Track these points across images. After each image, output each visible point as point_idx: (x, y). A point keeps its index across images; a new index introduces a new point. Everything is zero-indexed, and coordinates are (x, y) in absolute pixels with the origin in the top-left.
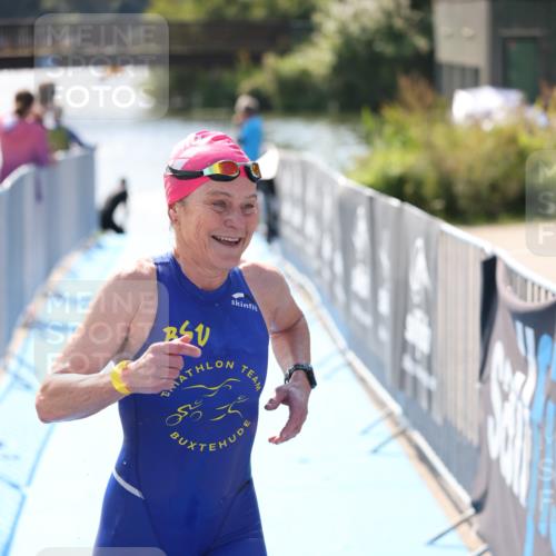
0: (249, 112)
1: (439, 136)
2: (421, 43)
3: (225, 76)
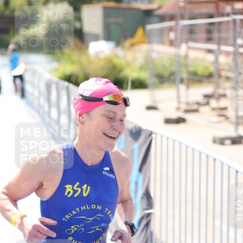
0: (14, 50)
1: (84, 60)
2: (78, 25)
3: (5, 37)
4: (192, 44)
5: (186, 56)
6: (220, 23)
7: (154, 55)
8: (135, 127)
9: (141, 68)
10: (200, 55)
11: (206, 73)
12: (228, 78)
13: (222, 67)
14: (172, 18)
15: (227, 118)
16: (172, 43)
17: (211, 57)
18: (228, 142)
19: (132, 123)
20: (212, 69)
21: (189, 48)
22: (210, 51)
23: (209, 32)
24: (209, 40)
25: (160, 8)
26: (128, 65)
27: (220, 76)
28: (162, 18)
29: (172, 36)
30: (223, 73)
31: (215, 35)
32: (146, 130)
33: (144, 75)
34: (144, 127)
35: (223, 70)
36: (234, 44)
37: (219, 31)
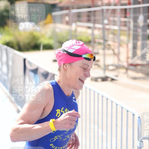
1: (16, 33)
4: (79, 24)
5: (76, 31)
6: (95, 11)
7: (58, 30)
8: (45, 72)
9: (50, 38)
10: (84, 30)
11: (87, 40)
12: (100, 43)
13: (96, 37)
14: (67, 8)
15: (99, 66)
16: (68, 23)
17: (90, 31)
18: (100, 80)
19: (43, 69)
20: (90, 38)
21: (77, 26)
22: (89, 28)
23: (89, 16)
24: (89, 21)
25: (60, 2)
26: (42, 36)
27: (95, 42)
28: (62, 9)
29: (67, 19)
30: (97, 40)
31: (92, 18)
32: (51, 73)
33: (51, 42)
34: (50, 72)
35: (97, 38)
36: (103, 24)
37: (94, 16)
